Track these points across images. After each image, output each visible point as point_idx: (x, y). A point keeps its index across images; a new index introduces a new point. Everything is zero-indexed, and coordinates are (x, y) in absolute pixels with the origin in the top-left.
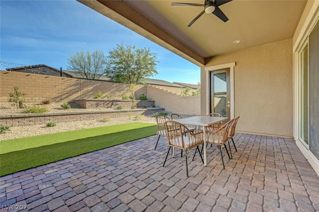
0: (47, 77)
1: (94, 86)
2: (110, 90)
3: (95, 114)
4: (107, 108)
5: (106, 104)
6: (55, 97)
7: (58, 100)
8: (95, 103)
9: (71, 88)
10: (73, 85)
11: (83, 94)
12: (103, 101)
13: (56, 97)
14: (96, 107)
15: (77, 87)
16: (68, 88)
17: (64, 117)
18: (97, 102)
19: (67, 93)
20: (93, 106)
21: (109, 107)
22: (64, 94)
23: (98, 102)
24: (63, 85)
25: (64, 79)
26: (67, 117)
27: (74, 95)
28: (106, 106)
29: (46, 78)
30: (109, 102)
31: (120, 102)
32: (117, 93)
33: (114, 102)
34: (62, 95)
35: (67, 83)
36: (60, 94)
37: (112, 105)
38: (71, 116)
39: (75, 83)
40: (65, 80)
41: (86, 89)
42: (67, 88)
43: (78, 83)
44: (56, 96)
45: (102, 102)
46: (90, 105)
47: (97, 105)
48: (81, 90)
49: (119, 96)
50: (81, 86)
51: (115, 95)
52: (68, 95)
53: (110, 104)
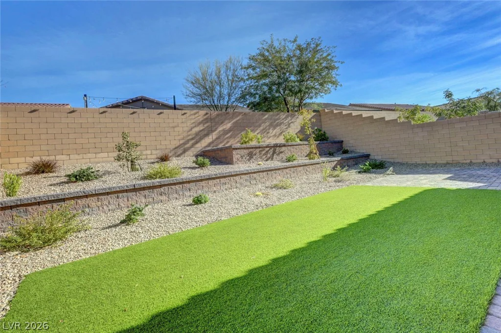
0: (161, 113)
1: (233, 122)
2: (260, 126)
3: (258, 174)
4: (267, 160)
5: (264, 152)
6: (174, 147)
7: (180, 151)
8: (246, 151)
9: (197, 129)
10: (200, 124)
11: (217, 139)
12: (259, 148)
13: (176, 148)
14: (249, 160)
15: (206, 125)
16: (193, 130)
17: (211, 182)
18: (250, 150)
19: (192, 139)
20: (244, 158)
21: (270, 158)
22: (188, 141)
23: (252, 150)
24: (185, 125)
25: (185, 114)
26: (215, 181)
27: (203, 141)
28: (264, 157)
29: (159, 114)
30: (268, 149)
32: (271, 131)
33: (277, 149)
34: (184, 144)
35: (191, 119)
36: (181, 142)
37: (273, 154)
38: (221, 179)
39: (202, 119)
40: (187, 115)
41: (220, 129)
42: (191, 129)
43: (206, 119)
44: (177, 145)
45: (258, 150)
46: (240, 156)
47: (251, 156)
48: (212, 131)
49: (275, 136)
50: (213, 124)
51: (269, 135)
52: (193, 141)
53: (270, 151)
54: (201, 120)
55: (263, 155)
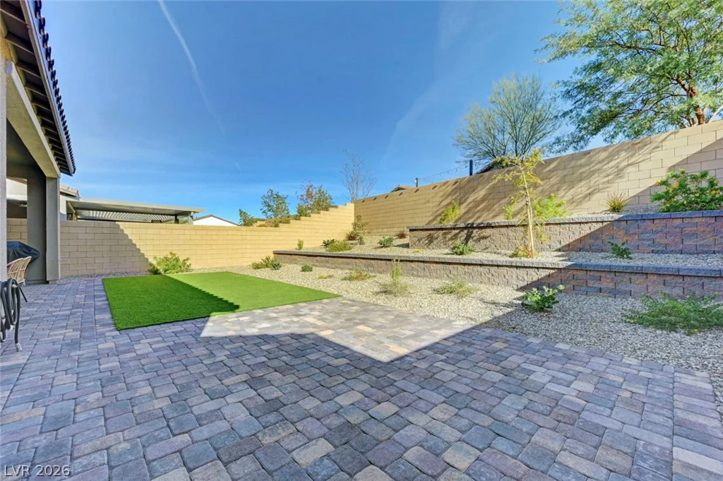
1: (487, 187)
5: (449, 236)
8: (425, 234)
10: (449, 195)
11: (465, 213)
12: (442, 229)
15: (454, 197)
16: (441, 204)
20: (422, 242)
23: (432, 232)
24: (435, 199)
25: (435, 187)
28: (450, 242)
29: (416, 192)
30: (457, 231)
31: (495, 231)
33: (475, 231)
35: (440, 192)
37: (467, 239)
39: (451, 190)
41: (471, 199)
43: (455, 189)
45: (441, 232)
47: (431, 240)
50: (462, 195)
53: (460, 235)
54: (449, 192)
55: (449, 240)
